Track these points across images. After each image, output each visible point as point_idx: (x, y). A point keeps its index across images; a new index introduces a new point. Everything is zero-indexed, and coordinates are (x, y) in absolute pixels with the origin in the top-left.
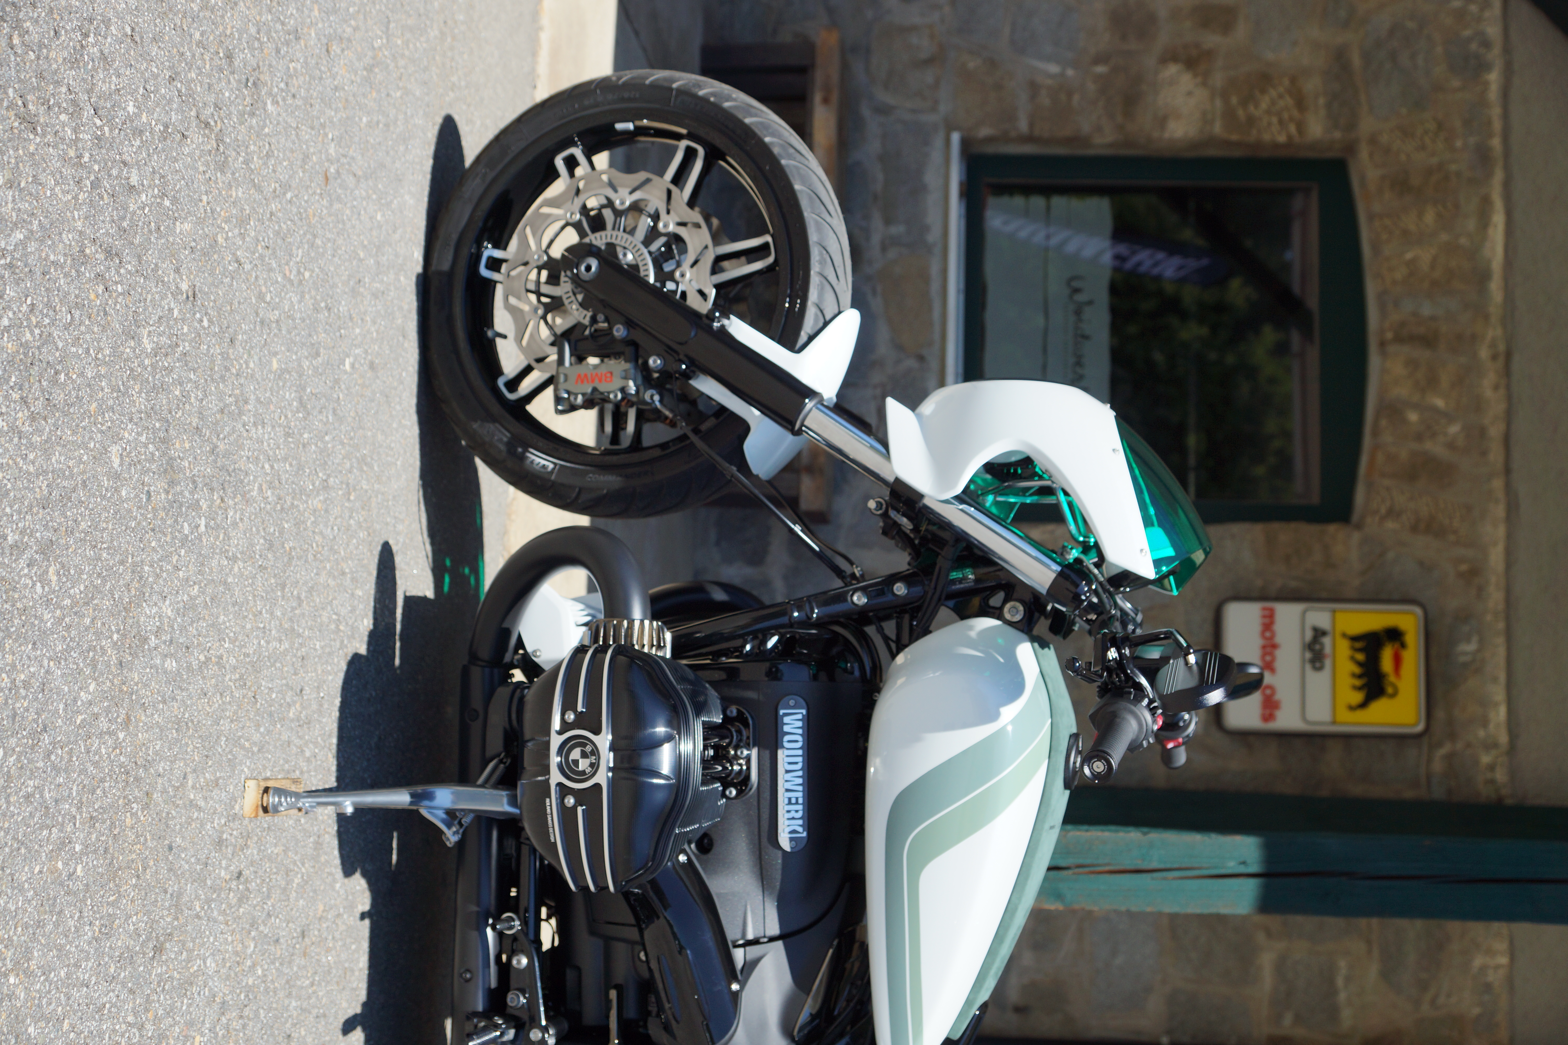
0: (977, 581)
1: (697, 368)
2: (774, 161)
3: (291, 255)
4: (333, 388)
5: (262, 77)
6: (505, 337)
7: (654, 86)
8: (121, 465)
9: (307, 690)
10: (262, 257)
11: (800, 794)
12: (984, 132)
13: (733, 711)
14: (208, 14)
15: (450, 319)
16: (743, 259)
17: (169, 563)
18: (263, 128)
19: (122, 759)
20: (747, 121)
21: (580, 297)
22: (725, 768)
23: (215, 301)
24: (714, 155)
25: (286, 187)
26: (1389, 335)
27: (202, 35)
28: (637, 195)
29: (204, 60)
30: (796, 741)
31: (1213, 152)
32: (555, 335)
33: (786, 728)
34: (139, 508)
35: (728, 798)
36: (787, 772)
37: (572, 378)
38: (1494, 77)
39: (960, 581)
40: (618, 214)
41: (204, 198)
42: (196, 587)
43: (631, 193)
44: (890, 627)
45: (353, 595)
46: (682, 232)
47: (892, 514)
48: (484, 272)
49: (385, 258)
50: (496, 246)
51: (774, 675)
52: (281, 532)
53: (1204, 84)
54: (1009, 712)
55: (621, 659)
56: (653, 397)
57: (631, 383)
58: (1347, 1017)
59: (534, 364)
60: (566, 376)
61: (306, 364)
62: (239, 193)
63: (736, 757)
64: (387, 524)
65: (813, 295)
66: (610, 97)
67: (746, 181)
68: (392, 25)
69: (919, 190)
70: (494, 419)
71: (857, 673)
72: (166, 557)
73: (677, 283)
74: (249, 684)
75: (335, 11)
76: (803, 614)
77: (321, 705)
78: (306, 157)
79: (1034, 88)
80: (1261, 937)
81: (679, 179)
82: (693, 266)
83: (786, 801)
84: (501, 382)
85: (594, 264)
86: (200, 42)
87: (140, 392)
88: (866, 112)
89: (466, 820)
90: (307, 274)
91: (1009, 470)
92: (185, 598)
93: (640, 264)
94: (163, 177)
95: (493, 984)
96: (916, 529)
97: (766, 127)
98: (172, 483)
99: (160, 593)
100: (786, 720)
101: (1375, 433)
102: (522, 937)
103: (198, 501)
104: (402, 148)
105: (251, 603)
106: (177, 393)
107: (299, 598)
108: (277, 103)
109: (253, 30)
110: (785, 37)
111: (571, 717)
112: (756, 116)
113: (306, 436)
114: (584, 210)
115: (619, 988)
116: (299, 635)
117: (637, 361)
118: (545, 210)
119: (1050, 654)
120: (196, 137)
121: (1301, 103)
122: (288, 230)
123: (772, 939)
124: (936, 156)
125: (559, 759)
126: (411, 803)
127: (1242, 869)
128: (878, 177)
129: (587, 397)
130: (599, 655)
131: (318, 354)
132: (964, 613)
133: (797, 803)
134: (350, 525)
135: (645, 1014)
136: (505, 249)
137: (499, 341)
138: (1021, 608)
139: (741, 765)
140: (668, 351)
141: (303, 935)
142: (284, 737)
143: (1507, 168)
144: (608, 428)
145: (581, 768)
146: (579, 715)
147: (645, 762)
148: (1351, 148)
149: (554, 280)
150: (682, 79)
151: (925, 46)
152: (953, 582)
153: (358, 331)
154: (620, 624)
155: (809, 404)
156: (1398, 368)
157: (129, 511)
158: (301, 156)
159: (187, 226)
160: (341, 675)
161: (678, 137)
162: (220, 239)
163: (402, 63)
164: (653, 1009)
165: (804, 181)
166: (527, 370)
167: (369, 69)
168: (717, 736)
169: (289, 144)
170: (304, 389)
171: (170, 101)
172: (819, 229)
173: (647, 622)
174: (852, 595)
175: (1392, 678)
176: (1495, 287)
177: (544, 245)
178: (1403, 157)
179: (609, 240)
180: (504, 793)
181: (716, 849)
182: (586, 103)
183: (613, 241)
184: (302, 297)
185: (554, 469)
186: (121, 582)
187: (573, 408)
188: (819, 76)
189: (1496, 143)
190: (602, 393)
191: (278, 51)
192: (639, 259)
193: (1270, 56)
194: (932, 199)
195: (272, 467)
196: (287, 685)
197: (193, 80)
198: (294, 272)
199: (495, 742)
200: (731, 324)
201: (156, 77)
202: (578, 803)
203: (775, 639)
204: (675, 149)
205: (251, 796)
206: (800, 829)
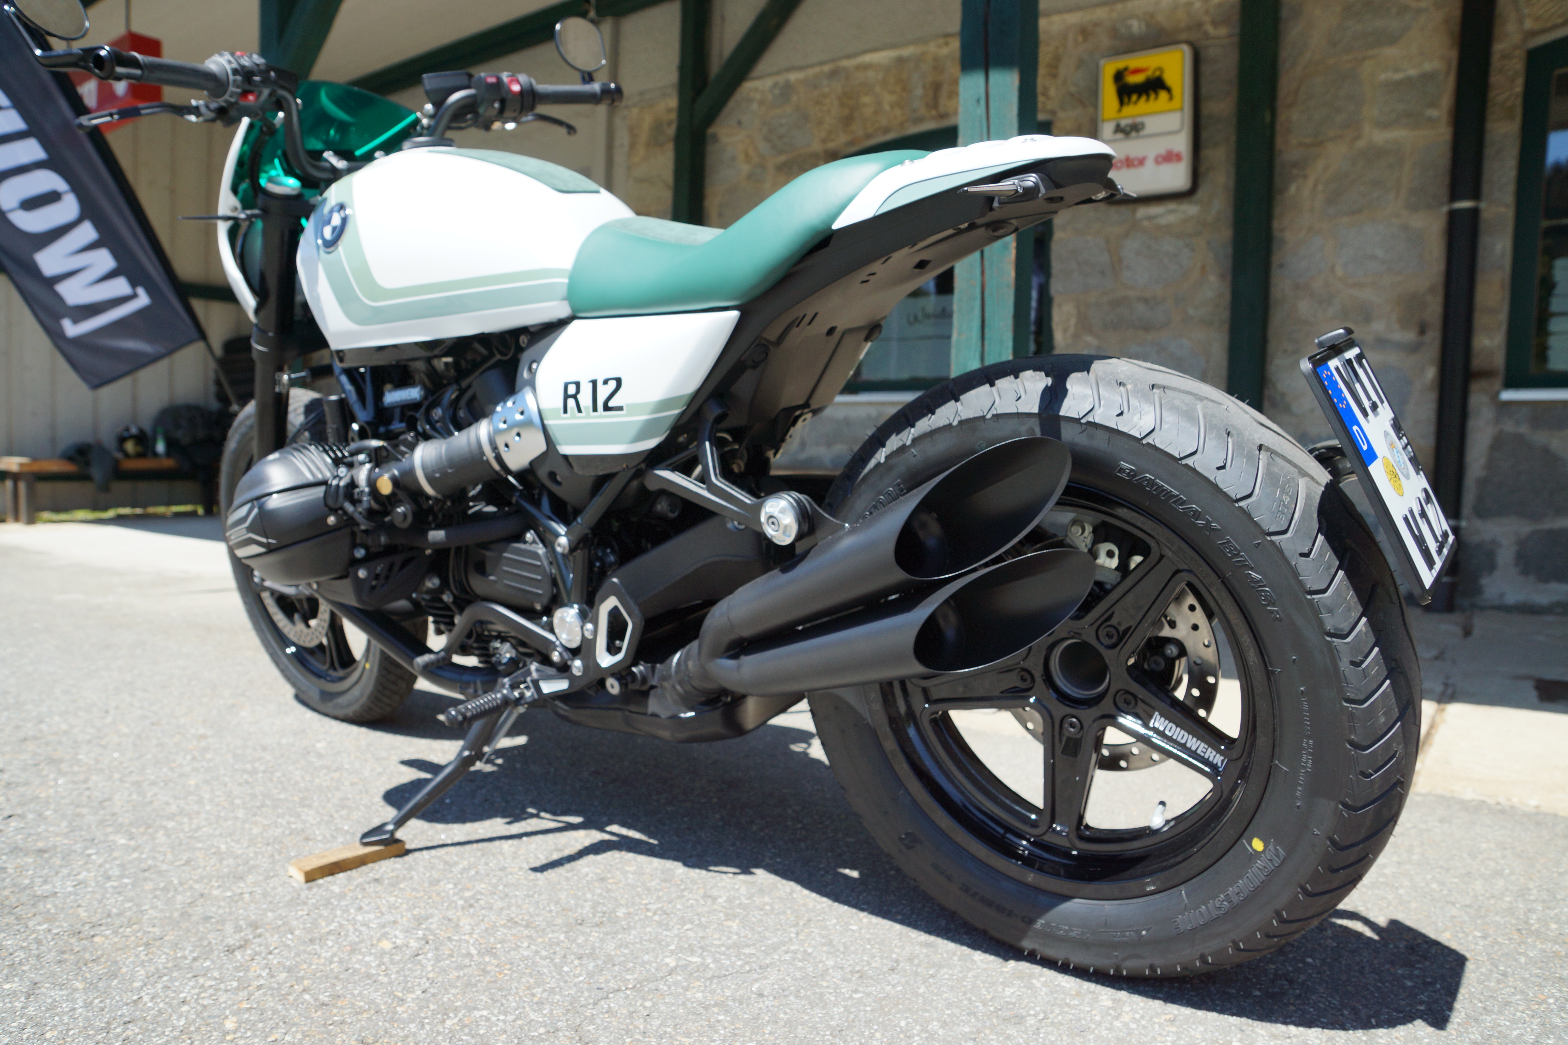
38: (793, 77)
143: (839, 59)
175: (1149, 73)
176: (906, 52)
178: (834, 122)
189: (826, 68)
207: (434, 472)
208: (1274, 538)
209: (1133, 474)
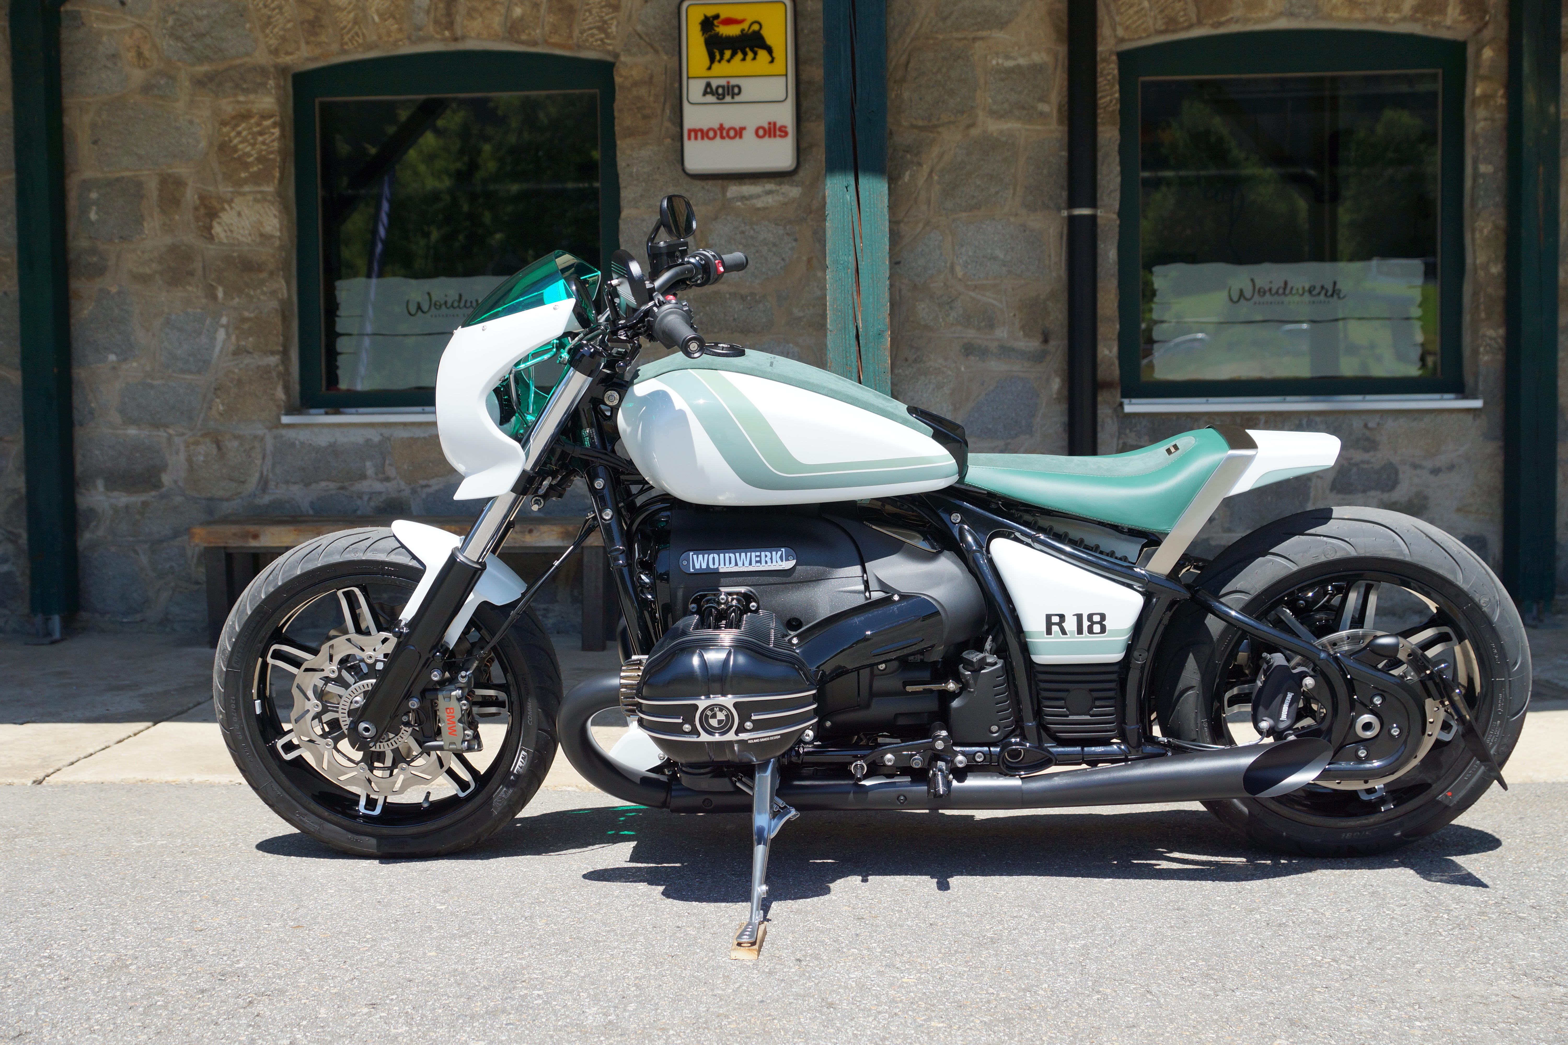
0: (591, 426)
1: (439, 644)
2: (279, 591)
3: (353, 947)
4: (457, 916)
5: (218, 971)
6: (429, 793)
7: (225, 685)
8: (484, 1040)
9: (680, 924)
10: (351, 965)
11: (753, 554)
12: (280, 394)
13: (693, 607)
14: (170, 1005)
15: (415, 837)
16: (358, 611)
17: (559, 1010)
18: (255, 968)
19: (688, 1031)
20: (249, 613)
21: (391, 735)
22: (734, 611)
23: (379, 992)
24: (278, 636)
25: (302, 952)
26: (447, 33)
27: (186, 1008)
28: (310, 694)
29: (203, 1006)
30: (714, 558)
31: (291, 192)
32: (421, 754)
33: (704, 566)
34: (516, 1029)
35: (758, 608)
36: (736, 564)
37: (453, 738)
39: (591, 438)
40: (325, 710)
41: (303, 1001)
42: (582, 994)
43: (309, 700)
44: (635, 489)
45: (617, 897)
46: (337, 659)
47: (541, 491)
48: (377, 811)
49: (364, 886)
50: (357, 803)
51: (664, 577)
52: (556, 944)
53: (230, 201)
54: (679, 403)
55: (645, 691)
56: (464, 677)
57: (454, 693)
58: (1038, 58)
59: (445, 768)
60: (451, 744)
61: (435, 934)
62: (302, 981)
63: (726, 603)
64: (570, 876)
65: (382, 557)
66: (235, 719)
67: (300, 609)
68: (183, 889)
69: (334, 450)
70: (490, 798)
71: (668, 513)
72: (555, 1012)
73: (377, 661)
74: (662, 960)
75: (171, 927)
76: (620, 556)
77: (694, 914)
78: (281, 941)
79: (238, 352)
80: (974, 132)
81: (296, 663)
82: (363, 650)
83: (758, 564)
84: (462, 795)
85: (362, 725)
86: (190, 1009)
87: (435, 1032)
88: (266, 499)
89: (781, 803)
90: (368, 936)
91: (506, 405)
92: (587, 1000)
93: (363, 690)
94: (286, 1026)
95: (908, 779)
96: (554, 475)
97: (254, 597)
98: (504, 1011)
99: (579, 1014)
100: (697, 566)
101: (535, 44)
102: (870, 759)
103: (520, 996)
104: (280, 878)
105: (604, 961)
106: (440, 1011)
107: (608, 931)
108: (238, 961)
109: (183, 978)
110: (200, 573)
111: (687, 727)
112: (245, 605)
113: (489, 932)
114: (324, 735)
115: (905, 684)
116: (637, 930)
117: (437, 690)
118: (325, 766)
119: (644, 370)
120: (259, 1008)
121: (245, 116)
122: (334, 949)
123: (864, 571)
124: (303, 436)
125: (717, 735)
126: (765, 844)
127: (852, 188)
128: (324, 487)
129: (466, 727)
130: (643, 709)
131: (430, 927)
132: (615, 435)
133: (760, 556)
134: (564, 901)
135: (922, 665)
136: (359, 796)
137: (431, 799)
138: (609, 392)
139: (733, 600)
140: (427, 666)
141: (860, 919)
142: (709, 936)
144: (493, 710)
145: (724, 718)
146: (685, 721)
147: (717, 671)
148: (283, 70)
149: (381, 757)
150: (219, 664)
151: (205, 450)
152: (592, 444)
153: (417, 902)
154: (623, 694)
155: (461, 558)
156: (476, 25)
157: (517, 1035)
158: (279, 944)
159: (323, 1010)
160: (676, 902)
161: (265, 665)
162: (335, 991)
163: (213, 881)
164: (919, 658)
165: (294, 567)
166: (451, 773)
167: (216, 903)
168: (709, 617)
169: (270, 952)
170: (454, 935)
171: (233, 1024)
172: (331, 554)
173: (622, 674)
174: (605, 520)
175: (745, 26)
177: (353, 765)
178: (289, 25)
179: (346, 715)
180: (757, 776)
181: (798, 616)
182: (241, 737)
183: (346, 712)
184: (385, 938)
185: (525, 750)
186: (566, 1037)
187: (477, 737)
188: (233, 543)
190: (463, 715)
191: (200, 962)
192: (360, 691)
193: (203, 144)
194: (342, 438)
195: (508, 952)
196: (670, 937)
197: (218, 1012)
198: (366, 944)
199: (723, 784)
200: (405, 619)
201: (214, 1033)
202: (749, 719)
203: (643, 577)
204: (274, 666)
205: (746, 955)
206: (780, 553)
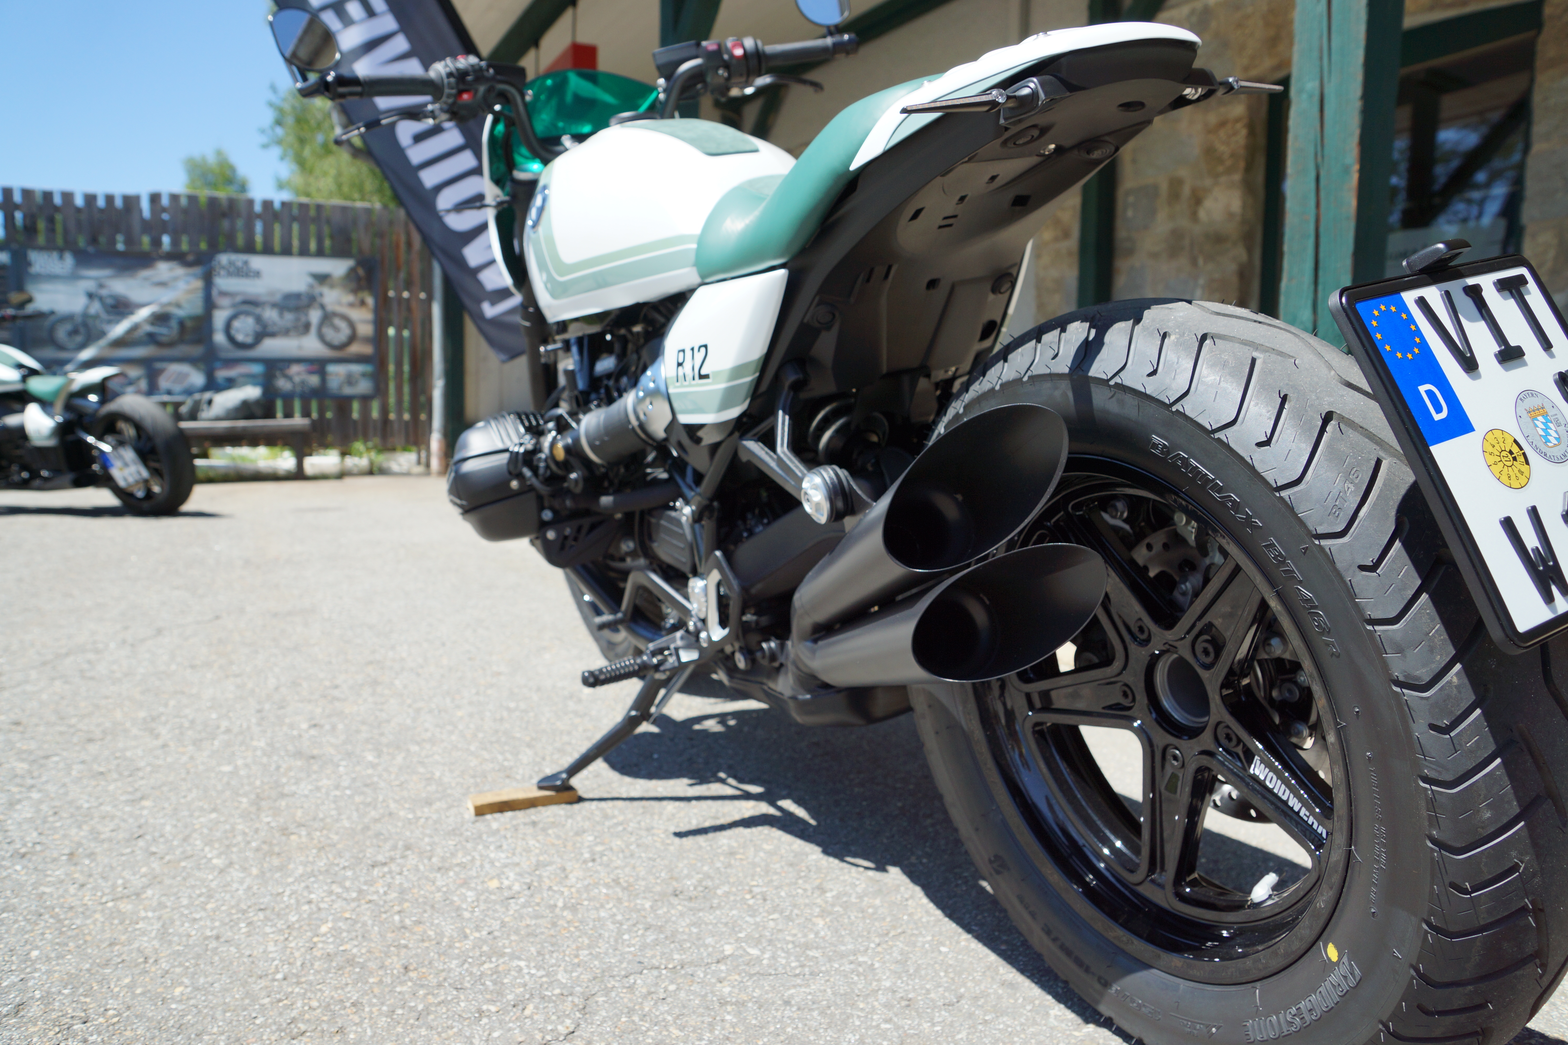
207: (595, 439)
208: (1324, 542)
209: (1166, 450)
